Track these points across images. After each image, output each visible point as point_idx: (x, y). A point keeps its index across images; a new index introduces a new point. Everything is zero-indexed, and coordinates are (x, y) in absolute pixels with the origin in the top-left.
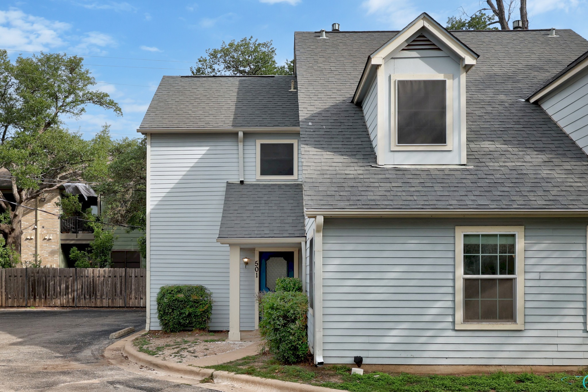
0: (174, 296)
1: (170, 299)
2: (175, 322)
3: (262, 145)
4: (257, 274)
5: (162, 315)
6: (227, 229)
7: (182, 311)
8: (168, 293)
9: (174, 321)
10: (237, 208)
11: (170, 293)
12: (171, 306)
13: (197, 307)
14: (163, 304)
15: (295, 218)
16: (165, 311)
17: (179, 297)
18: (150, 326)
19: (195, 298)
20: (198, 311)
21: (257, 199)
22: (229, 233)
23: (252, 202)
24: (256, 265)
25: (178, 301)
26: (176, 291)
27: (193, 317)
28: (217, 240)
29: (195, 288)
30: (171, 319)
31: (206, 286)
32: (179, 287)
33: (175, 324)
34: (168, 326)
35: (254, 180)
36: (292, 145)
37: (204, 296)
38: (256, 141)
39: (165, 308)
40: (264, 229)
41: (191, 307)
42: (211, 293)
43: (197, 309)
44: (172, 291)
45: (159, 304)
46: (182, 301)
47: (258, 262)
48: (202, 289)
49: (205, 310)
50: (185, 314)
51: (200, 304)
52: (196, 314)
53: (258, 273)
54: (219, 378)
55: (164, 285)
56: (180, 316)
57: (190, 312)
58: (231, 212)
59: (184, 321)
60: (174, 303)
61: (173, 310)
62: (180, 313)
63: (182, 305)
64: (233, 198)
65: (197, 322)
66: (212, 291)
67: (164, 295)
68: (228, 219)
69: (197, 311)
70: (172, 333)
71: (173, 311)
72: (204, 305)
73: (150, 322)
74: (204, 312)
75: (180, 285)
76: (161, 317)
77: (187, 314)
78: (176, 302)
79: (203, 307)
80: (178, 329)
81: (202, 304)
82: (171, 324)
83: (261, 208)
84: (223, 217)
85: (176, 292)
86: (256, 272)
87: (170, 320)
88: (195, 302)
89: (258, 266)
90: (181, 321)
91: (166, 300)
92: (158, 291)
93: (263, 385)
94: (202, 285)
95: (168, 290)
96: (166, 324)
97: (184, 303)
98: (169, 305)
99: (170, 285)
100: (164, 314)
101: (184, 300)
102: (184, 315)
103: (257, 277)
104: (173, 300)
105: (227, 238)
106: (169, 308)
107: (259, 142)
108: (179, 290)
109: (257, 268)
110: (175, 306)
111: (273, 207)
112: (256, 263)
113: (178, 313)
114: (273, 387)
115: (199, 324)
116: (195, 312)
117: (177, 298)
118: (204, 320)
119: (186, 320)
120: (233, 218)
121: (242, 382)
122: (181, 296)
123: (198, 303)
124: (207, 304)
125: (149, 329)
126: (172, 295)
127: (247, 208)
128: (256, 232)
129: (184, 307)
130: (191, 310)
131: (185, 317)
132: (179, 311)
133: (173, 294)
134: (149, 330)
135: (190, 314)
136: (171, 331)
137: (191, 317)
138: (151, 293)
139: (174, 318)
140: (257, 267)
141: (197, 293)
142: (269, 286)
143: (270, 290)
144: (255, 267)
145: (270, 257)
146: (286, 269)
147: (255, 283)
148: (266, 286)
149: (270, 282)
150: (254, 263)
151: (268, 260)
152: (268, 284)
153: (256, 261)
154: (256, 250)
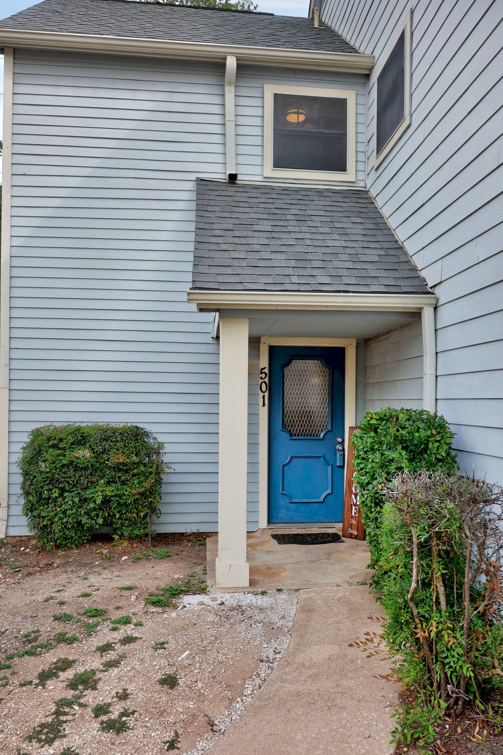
0: (65, 456)
1: (54, 463)
2: (67, 522)
3: (276, 96)
4: (264, 397)
5: (32, 504)
6: (214, 270)
7: (88, 494)
8: (50, 447)
9: (65, 520)
10: (231, 227)
11: (54, 446)
12: (58, 481)
13: (123, 483)
14: (35, 477)
15: (382, 252)
16: (41, 494)
17: (78, 458)
18: (7, 526)
19: (121, 461)
20: (126, 493)
21: (275, 211)
22: (221, 279)
23: (265, 216)
24: (261, 378)
25: (76, 468)
26: (72, 441)
27: (115, 508)
28: (189, 294)
29: (121, 434)
30: (56, 515)
31: (148, 428)
32: (78, 429)
33: (68, 529)
34: (48, 533)
35: (260, 178)
36: (343, 103)
37: (142, 453)
38: (263, 88)
39: (42, 487)
40: (314, 272)
41: (108, 483)
42: (161, 445)
43: (125, 487)
44: (61, 440)
45: (26, 474)
46: (86, 468)
47: (266, 371)
48: (137, 435)
49: (146, 491)
50: (95, 502)
51: (134, 475)
52: (122, 502)
53: (266, 394)
55: (42, 425)
56: (80, 507)
57: (106, 496)
58: (217, 233)
59: (92, 519)
60: (65, 473)
61: (63, 490)
62: (80, 500)
63: (87, 478)
64: (217, 208)
65: (126, 520)
66: (161, 438)
67: (40, 451)
68: (214, 247)
69: (124, 494)
70: (61, 553)
71: (61, 495)
72: (142, 478)
73: (8, 516)
74: (142, 494)
75: (83, 425)
76: (30, 509)
77: (98, 501)
78: (71, 472)
79: (140, 483)
80: (76, 540)
81: (138, 474)
82: (56, 528)
83: (291, 229)
84: (197, 242)
85: (73, 444)
86: (261, 395)
87: (53, 518)
88: (120, 470)
89: (267, 380)
90: (84, 520)
91: (43, 465)
92: (26, 438)
94: (139, 425)
95: (49, 439)
96: (45, 526)
97: (91, 474)
98: (52, 480)
99: (58, 425)
100: (38, 502)
101: (92, 466)
102: (92, 505)
103: (264, 405)
104: (63, 466)
105: (218, 289)
106: (50, 486)
107: (271, 89)
108: (80, 437)
109: (264, 385)
110: (68, 482)
111: (321, 229)
112: (261, 373)
113: (77, 500)
115: (129, 526)
116: (120, 497)
117: (73, 461)
118: (142, 514)
119: (97, 516)
120: (224, 247)
122: (84, 454)
123: (126, 471)
124: (151, 473)
125: (6, 533)
126: (59, 451)
127: (257, 228)
128: (295, 279)
129: (91, 482)
130: (109, 491)
131: (94, 509)
132: (79, 494)
133: (64, 449)
134: (6, 536)
135: (106, 501)
136: (58, 547)
137: (110, 508)
138: (12, 444)
139: (64, 512)
140: (265, 382)
141: (125, 445)
142: (289, 426)
143: (291, 435)
144: (261, 381)
145: (293, 358)
146: (328, 386)
147: (260, 419)
148: (284, 426)
149: (292, 417)
150: (258, 373)
151: (288, 366)
152: (287, 421)
153: (261, 367)
154: (261, 341)
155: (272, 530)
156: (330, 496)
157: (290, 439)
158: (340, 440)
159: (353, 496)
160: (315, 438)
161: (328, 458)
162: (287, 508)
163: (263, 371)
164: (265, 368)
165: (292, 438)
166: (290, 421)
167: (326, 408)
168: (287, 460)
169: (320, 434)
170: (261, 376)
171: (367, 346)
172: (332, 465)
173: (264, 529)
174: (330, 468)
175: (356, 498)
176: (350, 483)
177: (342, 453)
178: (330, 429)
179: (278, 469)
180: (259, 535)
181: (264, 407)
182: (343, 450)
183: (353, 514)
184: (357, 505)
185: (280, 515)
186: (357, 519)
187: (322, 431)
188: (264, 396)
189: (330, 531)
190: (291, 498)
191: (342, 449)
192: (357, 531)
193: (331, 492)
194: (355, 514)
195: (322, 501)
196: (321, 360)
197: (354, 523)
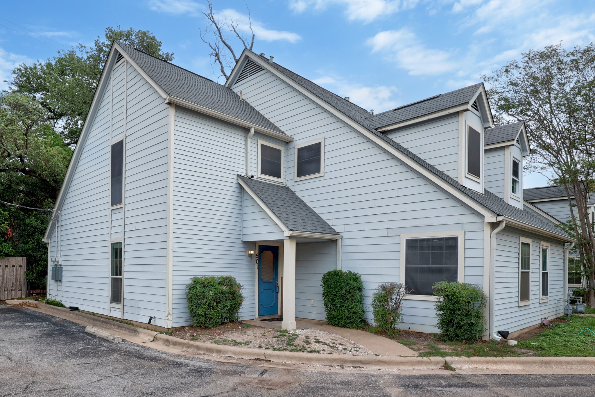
3: (262, 145)
4: (257, 265)
5: (205, 309)
10: (272, 202)
17: (224, 289)
18: (172, 323)
23: (275, 198)
34: (209, 321)
35: (256, 177)
36: (280, 151)
38: (259, 141)
47: (258, 255)
50: (228, 307)
54: (455, 364)
58: (272, 205)
60: (219, 296)
71: (217, 305)
73: (172, 318)
83: (287, 205)
91: (211, 292)
93: (505, 363)
104: (219, 293)
106: (214, 301)
110: (220, 299)
111: (294, 205)
113: (222, 306)
114: (515, 363)
117: (222, 291)
121: (482, 364)
128: (308, 228)
134: (172, 328)
138: (174, 286)
140: (258, 259)
147: (256, 274)
151: (262, 253)
153: (256, 253)
157: (263, 282)
158: (277, 282)
161: (274, 289)
162: (262, 310)
168: (262, 291)
169: (271, 280)
170: (256, 257)
174: (274, 293)
181: (257, 269)
190: (263, 306)
193: (275, 303)
195: (272, 306)
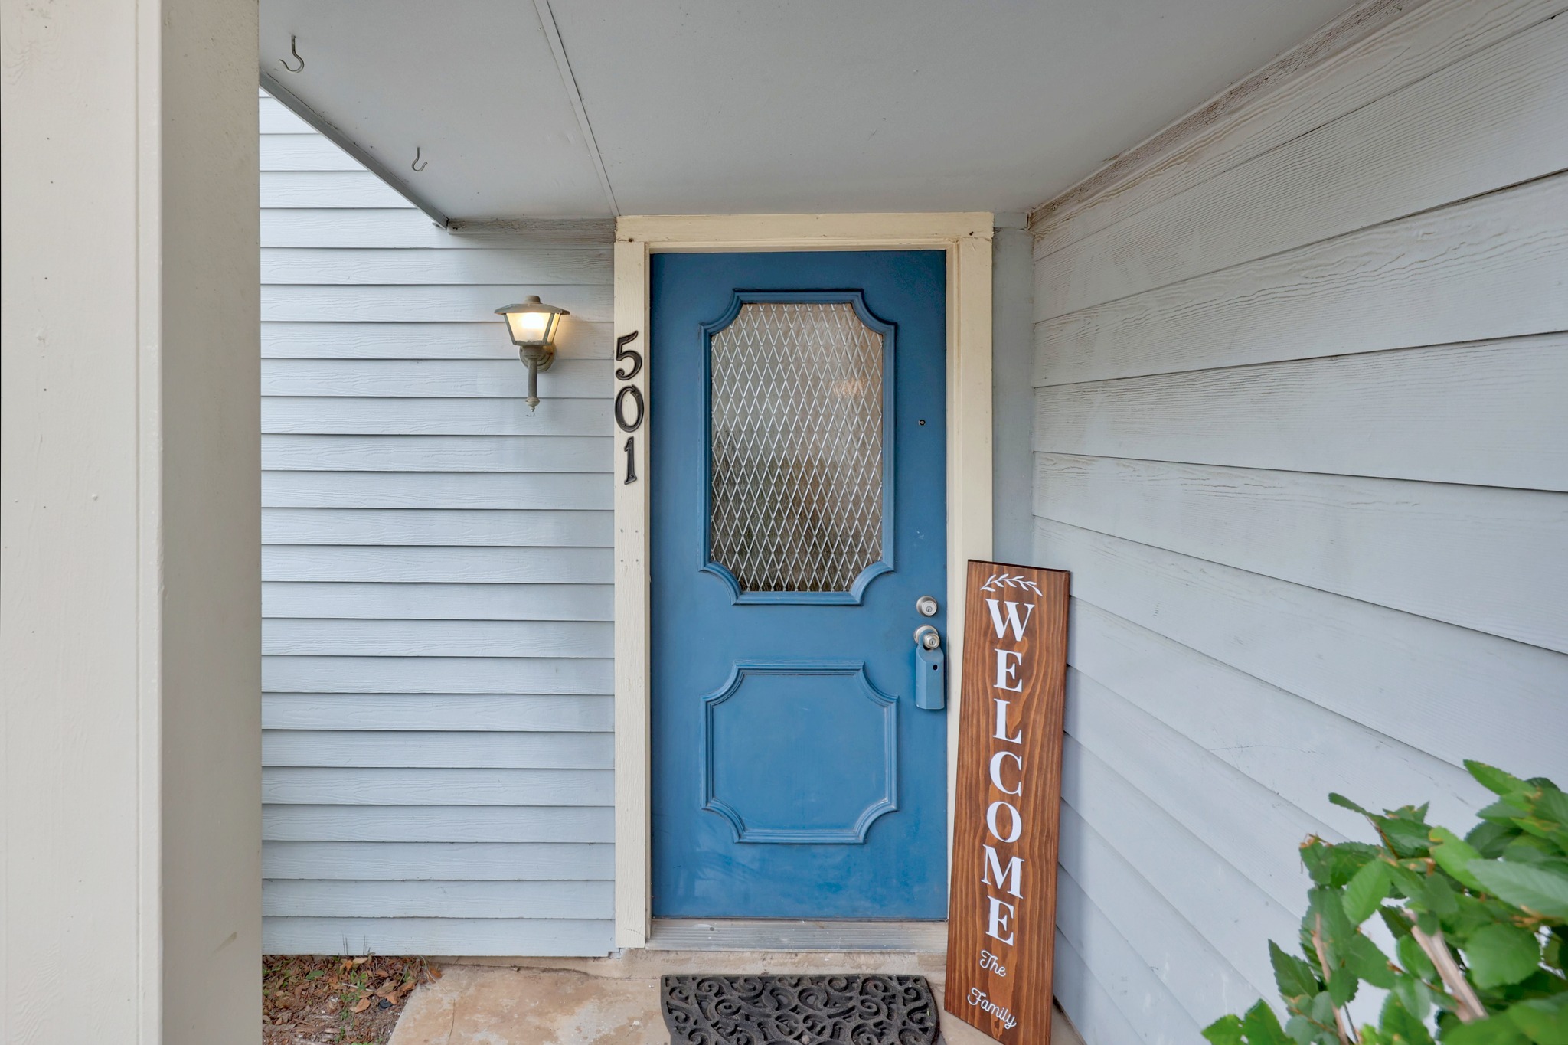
4: (629, 446)
24: (620, 373)
47: (640, 345)
53: (641, 437)
86: (621, 437)
89: (641, 381)
103: (631, 476)
109: (629, 401)
112: (621, 355)
140: (634, 390)
142: (731, 551)
143: (742, 587)
144: (620, 384)
145: (744, 296)
146: (882, 401)
147: (617, 531)
148: (712, 550)
149: (743, 518)
150: (609, 357)
151: (725, 327)
152: (725, 533)
153: (621, 331)
154: (618, 235)
155: (664, 956)
156: (890, 818)
157: (736, 604)
158: (928, 607)
159: (991, 852)
160: (832, 597)
161: (883, 675)
162: (727, 863)
163: (626, 347)
164: (633, 336)
165: (743, 599)
166: (736, 535)
167: (874, 485)
168: (721, 685)
169: (851, 581)
170: (618, 365)
171: (1035, 240)
172: (898, 701)
173: (634, 952)
174: (889, 713)
175: (1004, 863)
176: (975, 791)
177: (938, 659)
178: (891, 566)
179: (687, 717)
180: (616, 974)
181: (633, 485)
182: (943, 645)
183: (993, 931)
184: (1011, 899)
185: (700, 887)
186: (1012, 958)
187: (858, 570)
188: (631, 441)
189: (895, 965)
190: (740, 826)
191: (936, 644)
192: (1016, 1011)
193: (894, 807)
194: (1003, 933)
195: (861, 839)
196: (852, 303)
197: (1000, 971)
